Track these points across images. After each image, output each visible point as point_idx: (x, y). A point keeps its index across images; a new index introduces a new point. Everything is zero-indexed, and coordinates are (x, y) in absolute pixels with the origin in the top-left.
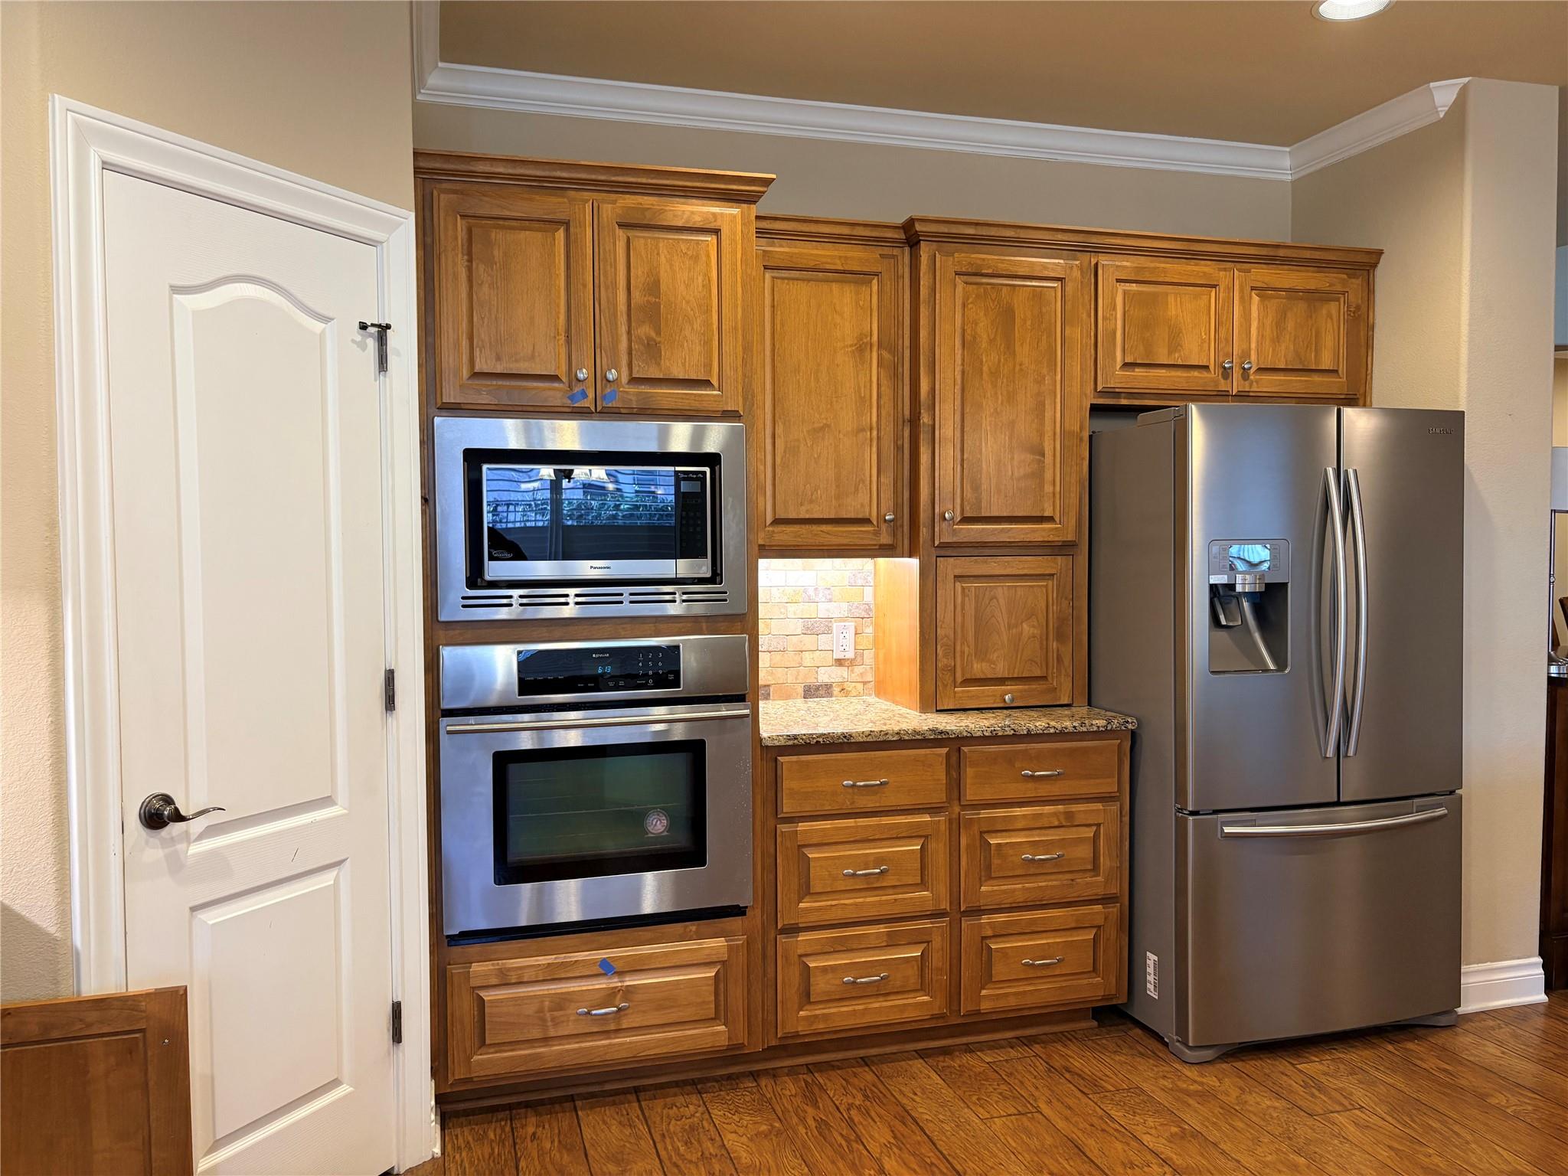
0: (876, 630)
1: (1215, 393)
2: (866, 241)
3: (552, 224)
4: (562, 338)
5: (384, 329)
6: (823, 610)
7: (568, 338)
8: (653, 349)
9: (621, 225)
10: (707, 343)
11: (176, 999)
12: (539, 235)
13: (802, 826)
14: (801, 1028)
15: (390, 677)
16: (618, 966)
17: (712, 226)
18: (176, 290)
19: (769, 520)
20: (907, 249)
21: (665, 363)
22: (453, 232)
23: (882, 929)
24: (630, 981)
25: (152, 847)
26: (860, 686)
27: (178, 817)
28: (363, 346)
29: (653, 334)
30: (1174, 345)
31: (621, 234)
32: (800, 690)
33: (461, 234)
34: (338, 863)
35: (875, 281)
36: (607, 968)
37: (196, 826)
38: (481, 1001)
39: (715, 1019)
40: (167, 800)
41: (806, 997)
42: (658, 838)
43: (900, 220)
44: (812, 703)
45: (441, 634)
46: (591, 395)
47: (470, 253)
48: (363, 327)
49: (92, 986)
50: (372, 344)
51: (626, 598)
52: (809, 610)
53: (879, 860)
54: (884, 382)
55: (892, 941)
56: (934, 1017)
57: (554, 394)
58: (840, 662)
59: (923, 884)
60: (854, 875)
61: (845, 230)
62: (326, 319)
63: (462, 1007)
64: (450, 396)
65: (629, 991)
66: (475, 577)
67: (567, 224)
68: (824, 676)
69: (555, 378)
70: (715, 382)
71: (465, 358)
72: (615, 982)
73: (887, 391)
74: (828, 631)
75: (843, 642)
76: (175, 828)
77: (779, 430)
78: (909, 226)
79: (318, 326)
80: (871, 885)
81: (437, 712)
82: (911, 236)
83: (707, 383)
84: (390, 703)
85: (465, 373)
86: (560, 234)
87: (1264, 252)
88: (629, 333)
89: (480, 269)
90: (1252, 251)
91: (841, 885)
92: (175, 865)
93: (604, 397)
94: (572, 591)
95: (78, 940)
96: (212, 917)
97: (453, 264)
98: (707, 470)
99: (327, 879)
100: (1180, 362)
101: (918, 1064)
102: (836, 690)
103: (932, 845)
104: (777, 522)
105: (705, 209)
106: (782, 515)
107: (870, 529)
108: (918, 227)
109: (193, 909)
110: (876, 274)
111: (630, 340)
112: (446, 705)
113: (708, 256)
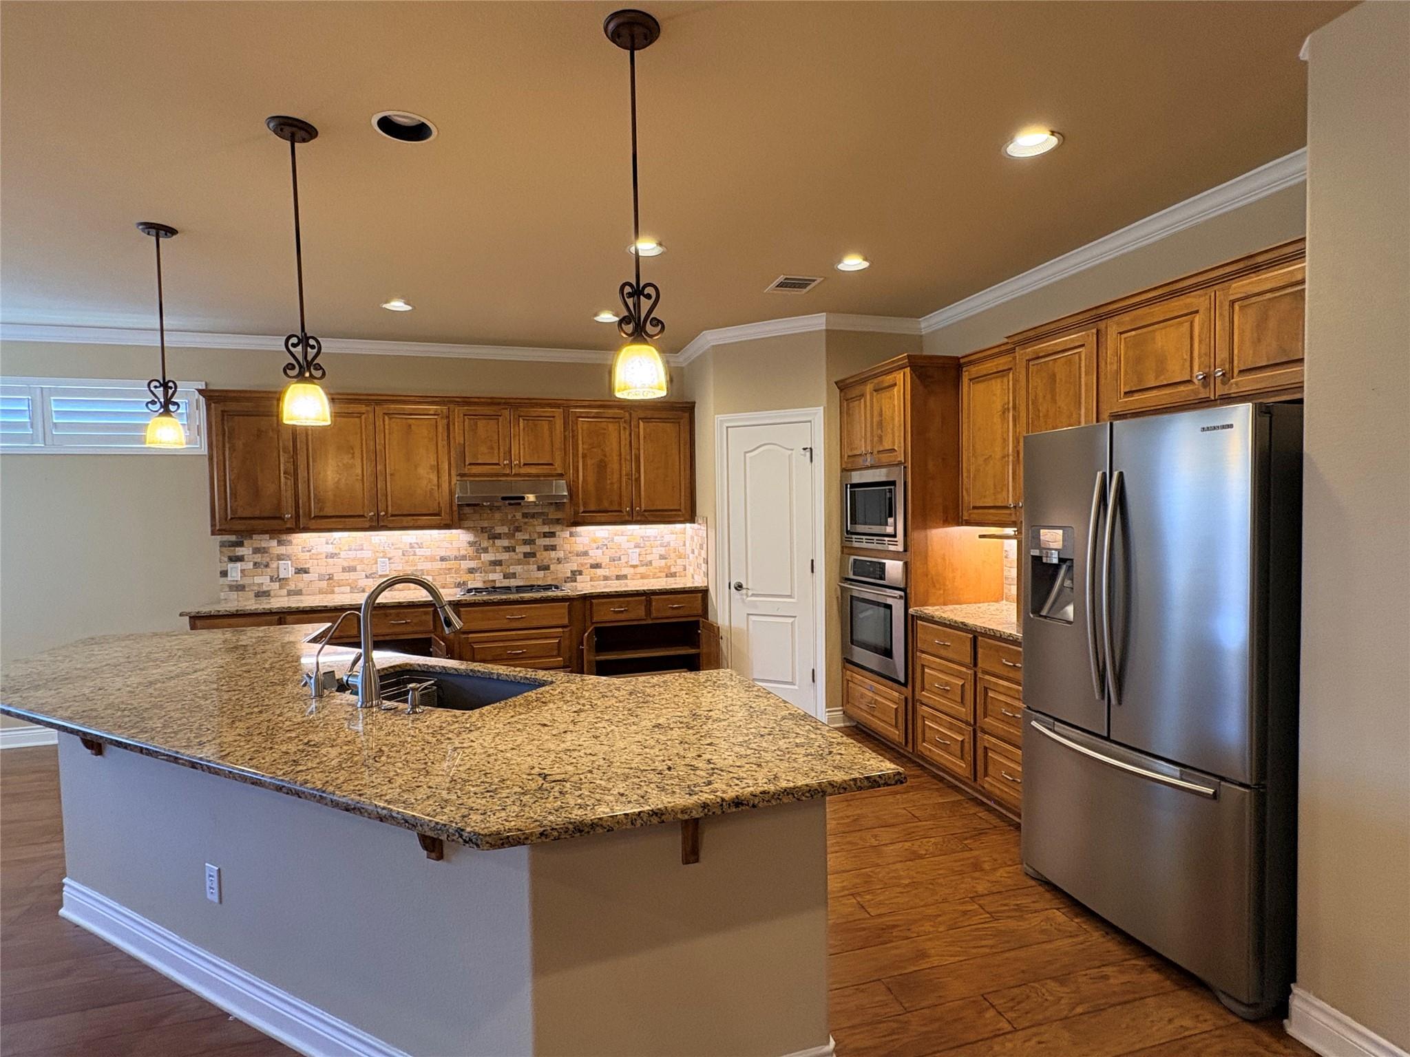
1: (1196, 401)
5: (812, 449)
8: (881, 439)
15: (813, 561)
18: (746, 453)
19: (970, 506)
21: (883, 444)
22: (844, 406)
23: (948, 719)
25: (738, 595)
28: (805, 455)
29: (881, 433)
30: (1160, 370)
31: (875, 394)
34: (795, 617)
35: (1011, 375)
37: (749, 593)
40: (741, 584)
41: (924, 737)
45: (842, 550)
46: (868, 460)
48: (804, 449)
50: (808, 454)
51: (875, 542)
53: (947, 684)
59: (963, 704)
60: (938, 687)
61: (997, 350)
62: (793, 450)
65: (876, 702)
66: (847, 530)
67: (864, 396)
76: (744, 591)
77: (973, 461)
79: (790, 452)
80: (943, 694)
84: (813, 570)
86: (863, 400)
87: (1241, 265)
88: (876, 434)
90: (1228, 269)
91: (933, 690)
92: (743, 601)
94: (864, 537)
98: (893, 487)
99: (789, 620)
100: (1165, 383)
106: (974, 504)
110: (1011, 369)
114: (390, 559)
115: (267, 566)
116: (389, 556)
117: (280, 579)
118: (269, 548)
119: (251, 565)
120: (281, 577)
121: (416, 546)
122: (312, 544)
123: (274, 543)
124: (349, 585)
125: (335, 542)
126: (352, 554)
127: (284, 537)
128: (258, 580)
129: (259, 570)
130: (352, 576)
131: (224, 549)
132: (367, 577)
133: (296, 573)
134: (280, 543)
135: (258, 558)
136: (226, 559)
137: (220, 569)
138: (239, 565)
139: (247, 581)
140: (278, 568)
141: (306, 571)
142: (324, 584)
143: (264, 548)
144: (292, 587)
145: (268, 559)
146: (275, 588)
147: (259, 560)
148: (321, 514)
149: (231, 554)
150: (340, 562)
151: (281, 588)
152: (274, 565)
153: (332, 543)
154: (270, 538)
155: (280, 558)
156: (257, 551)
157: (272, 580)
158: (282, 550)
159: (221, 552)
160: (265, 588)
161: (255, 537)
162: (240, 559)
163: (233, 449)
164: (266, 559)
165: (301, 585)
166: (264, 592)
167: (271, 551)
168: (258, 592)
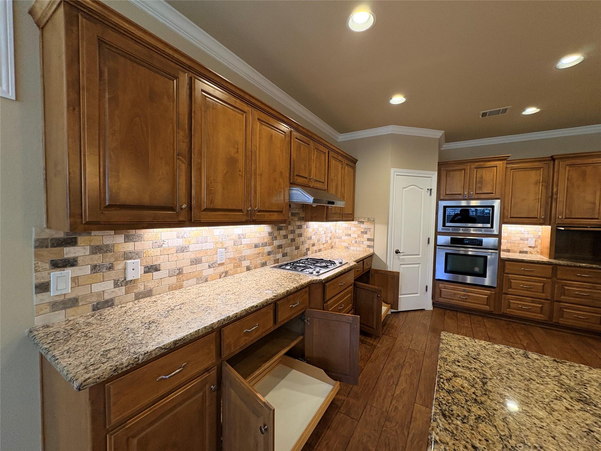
0: (541, 241)
2: (540, 161)
3: (461, 170)
4: (462, 188)
5: (431, 190)
6: (526, 236)
7: (464, 188)
8: (481, 188)
9: (475, 168)
10: (493, 186)
11: (398, 273)
12: (459, 172)
13: (510, 275)
14: (507, 312)
15: (429, 239)
16: (467, 291)
17: (496, 166)
18: (403, 188)
19: (509, 217)
20: (552, 162)
21: (483, 190)
22: (444, 173)
23: (530, 299)
24: (469, 294)
25: (396, 256)
26: (536, 253)
27: (399, 252)
28: (428, 192)
29: (481, 186)
31: (475, 169)
32: (519, 252)
33: (445, 173)
34: (420, 264)
35: (542, 169)
36: (464, 291)
37: (401, 254)
38: (441, 290)
39: (487, 305)
40: (398, 250)
41: (509, 307)
42: (477, 272)
43: (550, 156)
44: (521, 254)
45: (438, 233)
46: (467, 196)
47: (446, 176)
48: (428, 189)
49: (389, 270)
50: (429, 192)
51: (472, 230)
52: (522, 236)
53: (530, 285)
54: (543, 189)
55: (533, 302)
56: (544, 320)
57: (461, 197)
58: (530, 247)
59: (543, 292)
60: (523, 287)
61: (534, 160)
62: (422, 189)
63: (438, 290)
64: (442, 198)
65: (468, 296)
66: (444, 225)
67: (465, 169)
68: (525, 250)
69: (461, 194)
70: (494, 193)
71: (445, 192)
72: (466, 293)
73: (544, 191)
74: (527, 240)
75: (532, 243)
76: (399, 254)
77: (513, 200)
78: (552, 157)
79: (421, 190)
80: (527, 290)
81: (436, 245)
82: (553, 159)
83: (492, 193)
84: (429, 243)
85: (444, 194)
86: (463, 171)
88: (476, 186)
89: (448, 178)
91: (520, 288)
92: (399, 258)
93: (470, 197)
94: (461, 228)
95: (388, 264)
96: (402, 266)
97: (443, 178)
98: (491, 208)
99: (418, 265)
101: (539, 328)
102: (529, 253)
103: (546, 285)
104: (511, 218)
105: (494, 163)
106: (512, 216)
107: (538, 219)
108: (554, 157)
109: (401, 264)
110: (542, 167)
111: (476, 187)
112: (438, 244)
113: (494, 171)
114: (226, 249)
115: (111, 268)
116: (225, 246)
117: (127, 283)
118: (113, 245)
119: (87, 270)
120: (128, 279)
121: (242, 237)
122: (163, 239)
123: (120, 239)
124: (195, 277)
125: (185, 236)
126: (198, 247)
127: (133, 232)
128: (97, 288)
129: (99, 275)
130: (199, 267)
131: (44, 252)
132: (209, 267)
133: (145, 272)
134: (128, 239)
135: (97, 259)
136: (47, 266)
137: (34, 282)
138: (69, 272)
139: (80, 292)
140: (125, 269)
141: (156, 269)
142: (174, 280)
143: (107, 246)
144: (141, 288)
145: (112, 260)
146: (119, 293)
147: (99, 262)
148: (211, 206)
149: (55, 258)
150: (189, 256)
151: (127, 293)
152: (119, 266)
153: (182, 237)
154: (115, 234)
155: (127, 256)
156: (96, 250)
157: (116, 284)
158: (130, 247)
159: (37, 256)
160: (107, 297)
161: (93, 233)
162: (71, 263)
163: (114, 100)
164: (109, 258)
165: (150, 285)
166: (107, 302)
167: (116, 249)
168: (98, 304)
